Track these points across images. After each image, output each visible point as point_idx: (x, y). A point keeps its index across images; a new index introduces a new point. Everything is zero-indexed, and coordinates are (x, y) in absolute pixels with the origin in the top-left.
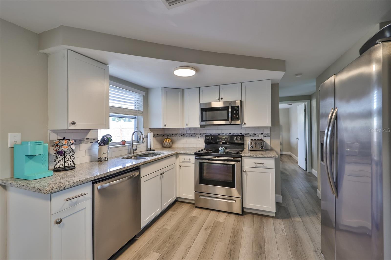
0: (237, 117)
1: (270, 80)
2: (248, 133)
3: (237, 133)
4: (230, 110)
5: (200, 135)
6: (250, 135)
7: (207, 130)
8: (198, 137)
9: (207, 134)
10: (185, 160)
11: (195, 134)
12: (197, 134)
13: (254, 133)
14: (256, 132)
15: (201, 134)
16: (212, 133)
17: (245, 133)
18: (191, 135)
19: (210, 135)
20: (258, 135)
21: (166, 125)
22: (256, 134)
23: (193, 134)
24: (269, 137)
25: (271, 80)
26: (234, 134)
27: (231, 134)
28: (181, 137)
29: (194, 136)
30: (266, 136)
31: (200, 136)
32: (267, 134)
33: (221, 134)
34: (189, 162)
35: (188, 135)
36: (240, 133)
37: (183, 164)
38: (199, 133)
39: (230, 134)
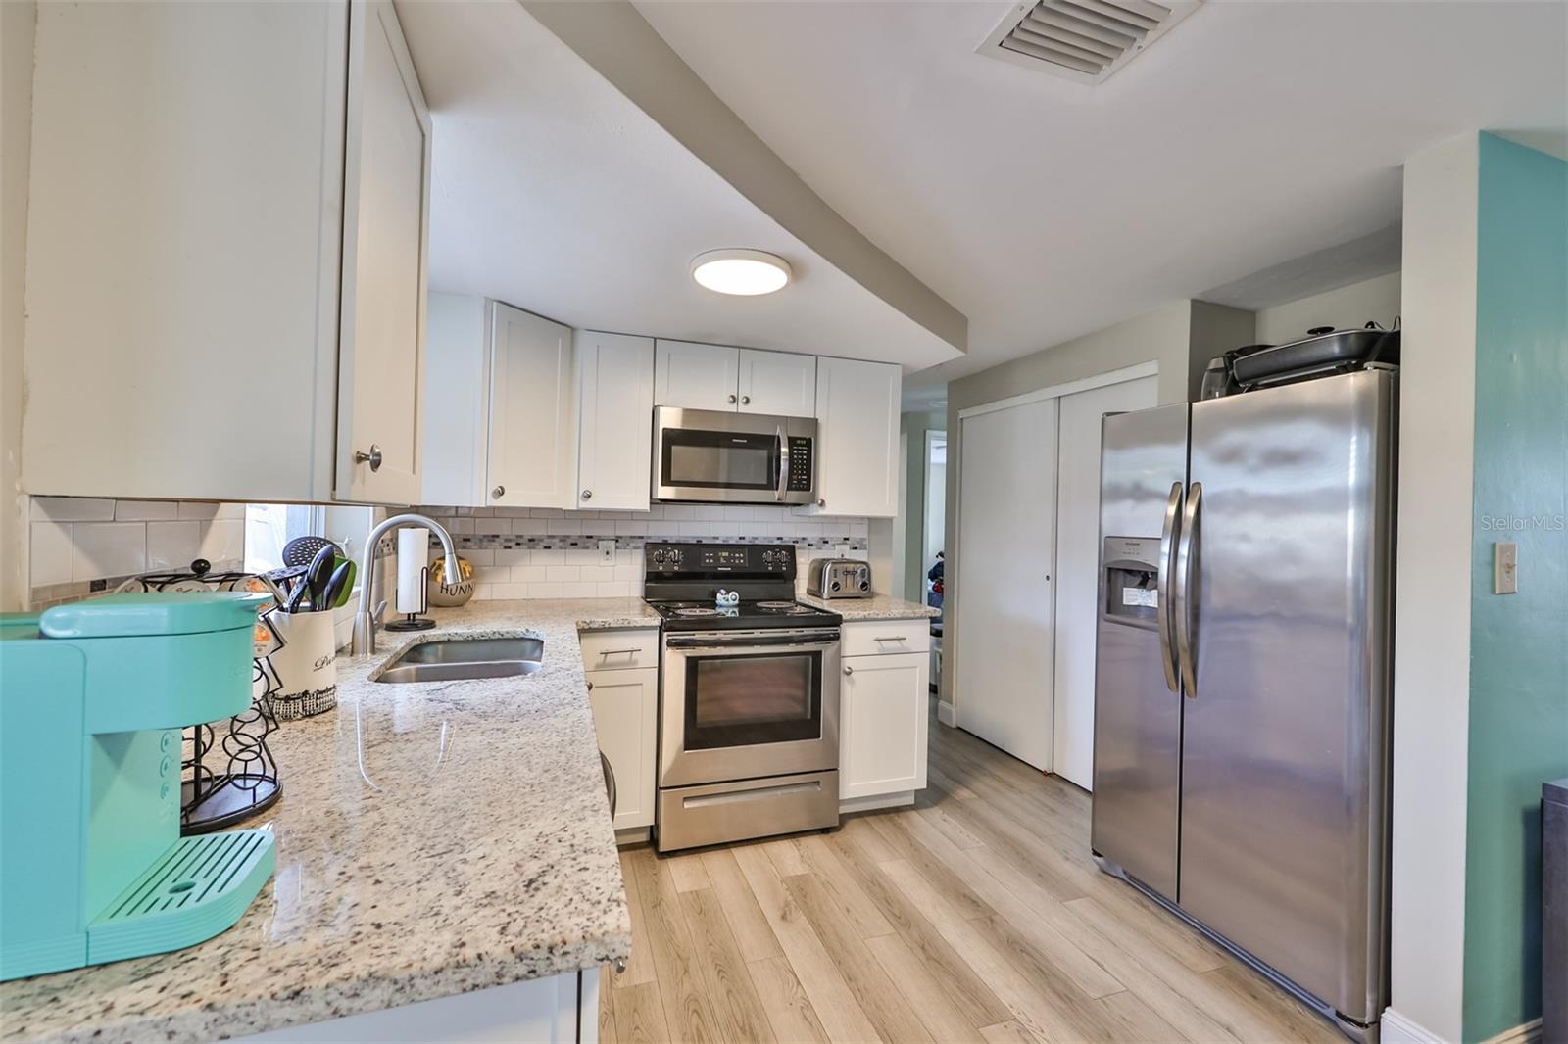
0: (804, 480)
1: (900, 368)
2: (803, 539)
3: (766, 535)
4: (784, 449)
5: (617, 541)
6: (809, 545)
7: (648, 520)
8: (607, 553)
9: (649, 537)
10: (611, 658)
11: (591, 537)
12: (600, 539)
13: (822, 538)
14: (826, 535)
15: (621, 537)
16: (672, 537)
17: (793, 536)
18: (573, 544)
19: (660, 541)
20: (834, 545)
21: (501, 492)
22: (827, 542)
23: (580, 537)
24: (866, 552)
25: (904, 367)
26: (756, 538)
27: (744, 538)
28: (515, 551)
29: (587, 548)
30: (855, 549)
31: (617, 548)
32: (858, 542)
33: (705, 538)
34: (631, 665)
35: (554, 540)
36: (779, 538)
37: (599, 678)
38: (612, 533)
39: (740, 538)
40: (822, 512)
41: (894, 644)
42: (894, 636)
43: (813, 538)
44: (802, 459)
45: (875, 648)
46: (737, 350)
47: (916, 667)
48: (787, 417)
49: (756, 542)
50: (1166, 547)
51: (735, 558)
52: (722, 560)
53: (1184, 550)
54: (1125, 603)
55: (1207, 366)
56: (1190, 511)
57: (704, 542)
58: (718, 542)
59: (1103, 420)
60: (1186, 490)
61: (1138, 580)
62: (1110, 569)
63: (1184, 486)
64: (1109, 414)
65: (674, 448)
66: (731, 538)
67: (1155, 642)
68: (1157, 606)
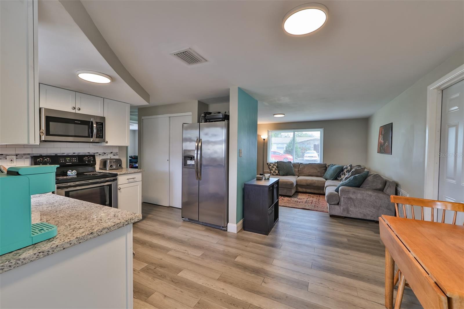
0: (101, 135)
1: (129, 105)
2: (97, 153)
3: (84, 152)
4: (95, 125)
5: (17, 156)
6: (99, 155)
8: (12, 161)
9: (33, 154)
11: (2, 155)
12: (7, 155)
13: (103, 152)
14: (105, 151)
15: (19, 154)
16: (44, 154)
17: (94, 152)
19: (39, 155)
20: (108, 154)
22: (105, 154)
24: (118, 156)
25: (130, 104)
26: (80, 153)
27: (75, 153)
30: (115, 155)
31: (16, 158)
32: (115, 153)
33: (59, 153)
36: (88, 153)
38: (14, 153)
39: (73, 153)
40: (107, 145)
41: (132, 180)
42: (132, 178)
43: (101, 153)
44: (100, 129)
45: (127, 181)
46: (75, 92)
47: (138, 185)
48: (95, 116)
49: (80, 154)
50: (196, 152)
51: (73, 160)
52: (68, 161)
53: (199, 152)
54: (188, 164)
55: (201, 115)
56: (200, 144)
57: (58, 155)
58: (64, 155)
59: (183, 125)
60: (199, 140)
61: (190, 159)
62: (185, 157)
63: (199, 139)
64: (184, 123)
65: (51, 123)
66: (70, 153)
67: (194, 171)
68: (194, 164)
